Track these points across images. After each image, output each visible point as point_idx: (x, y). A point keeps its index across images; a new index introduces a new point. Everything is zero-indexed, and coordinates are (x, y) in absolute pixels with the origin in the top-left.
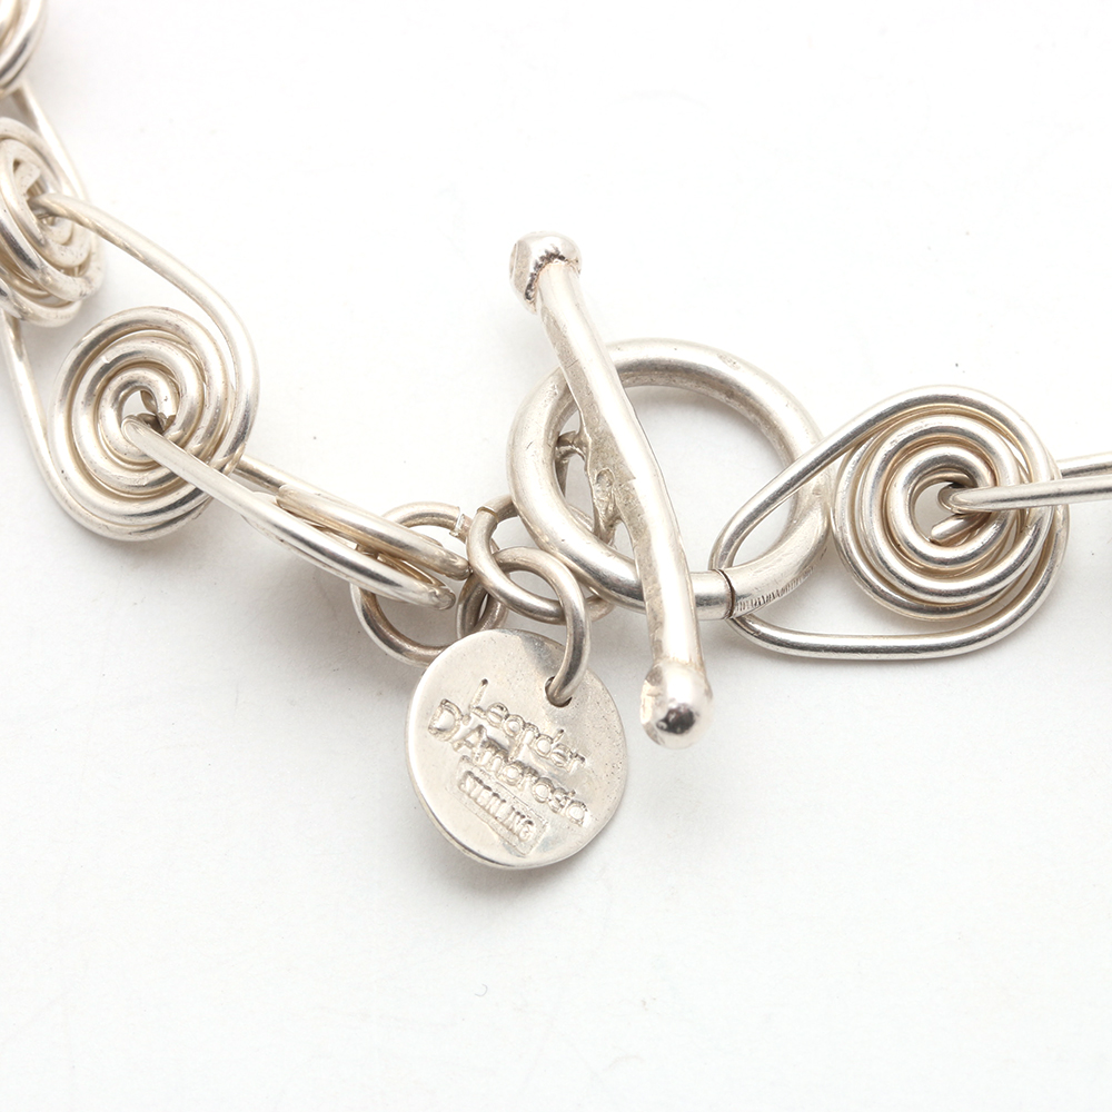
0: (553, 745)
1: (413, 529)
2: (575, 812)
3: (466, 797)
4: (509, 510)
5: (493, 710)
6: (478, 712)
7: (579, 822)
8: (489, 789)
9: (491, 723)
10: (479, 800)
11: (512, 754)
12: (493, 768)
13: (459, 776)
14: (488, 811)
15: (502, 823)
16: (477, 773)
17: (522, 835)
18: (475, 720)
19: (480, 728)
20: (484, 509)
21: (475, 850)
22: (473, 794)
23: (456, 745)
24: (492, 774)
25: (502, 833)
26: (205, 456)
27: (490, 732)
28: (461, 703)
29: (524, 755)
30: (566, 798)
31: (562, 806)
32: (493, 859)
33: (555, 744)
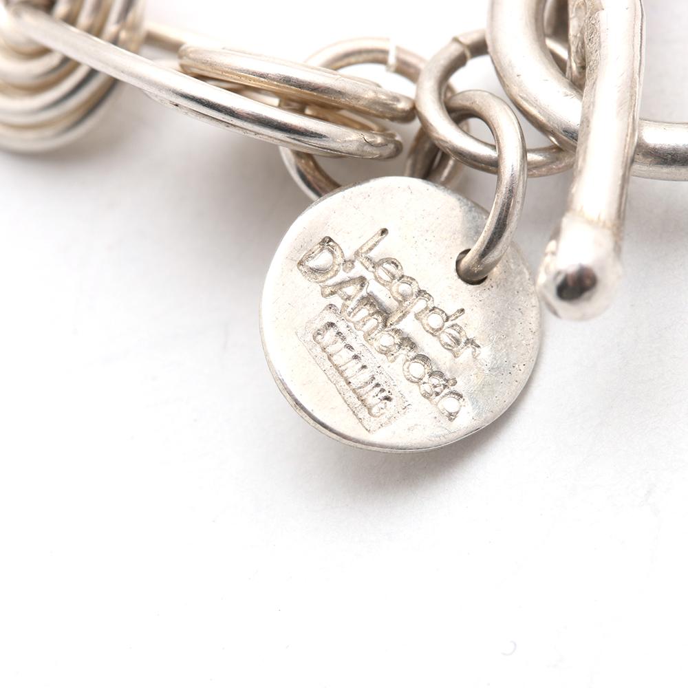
0: (447, 324)
1: (342, 71)
2: (450, 404)
3: (319, 349)
4: (479, 48)
5: (386, 265)
6: (367, 264)
7: (451, 416)
8: (350, 347)
9: (377, 279)
10: (334, 358)
11: (393, 319)
12: (366, 328)
13: (319, 324)
14: (341, 373)
15: (354, 391)
16: (342, 327)
17: (374, 410)
18: (359, 270)
19: (362, 281)
20: (456, 40)
21: (309, 409)
22: (330, 350)
23: (328, 291)
24: (361, 334)
25: (349, 401)
26: (96, 30)
27: (373, 287)
28: (348, 247)
29: (409, 326)
30: (445, 386)
31: (437, 394)
32: (328, 423)
33: (449, 323)
